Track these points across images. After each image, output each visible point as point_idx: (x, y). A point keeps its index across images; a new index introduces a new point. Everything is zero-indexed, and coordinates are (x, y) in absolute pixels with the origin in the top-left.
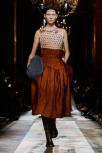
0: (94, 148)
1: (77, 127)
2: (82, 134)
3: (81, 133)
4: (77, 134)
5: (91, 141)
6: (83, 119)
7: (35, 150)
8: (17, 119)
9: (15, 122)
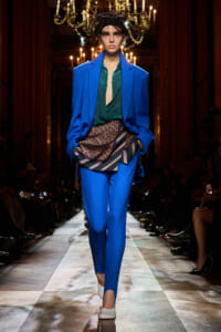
0: (158, 278)
1: (135, 246)
2: (142, 257)
3: (140, 254)
4: (135, 256)
5: (154, 267)
6: (144, 233)
7: (75, 281)
8: (51, 234)
9: (48, 237)
